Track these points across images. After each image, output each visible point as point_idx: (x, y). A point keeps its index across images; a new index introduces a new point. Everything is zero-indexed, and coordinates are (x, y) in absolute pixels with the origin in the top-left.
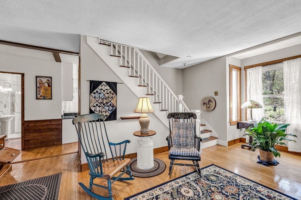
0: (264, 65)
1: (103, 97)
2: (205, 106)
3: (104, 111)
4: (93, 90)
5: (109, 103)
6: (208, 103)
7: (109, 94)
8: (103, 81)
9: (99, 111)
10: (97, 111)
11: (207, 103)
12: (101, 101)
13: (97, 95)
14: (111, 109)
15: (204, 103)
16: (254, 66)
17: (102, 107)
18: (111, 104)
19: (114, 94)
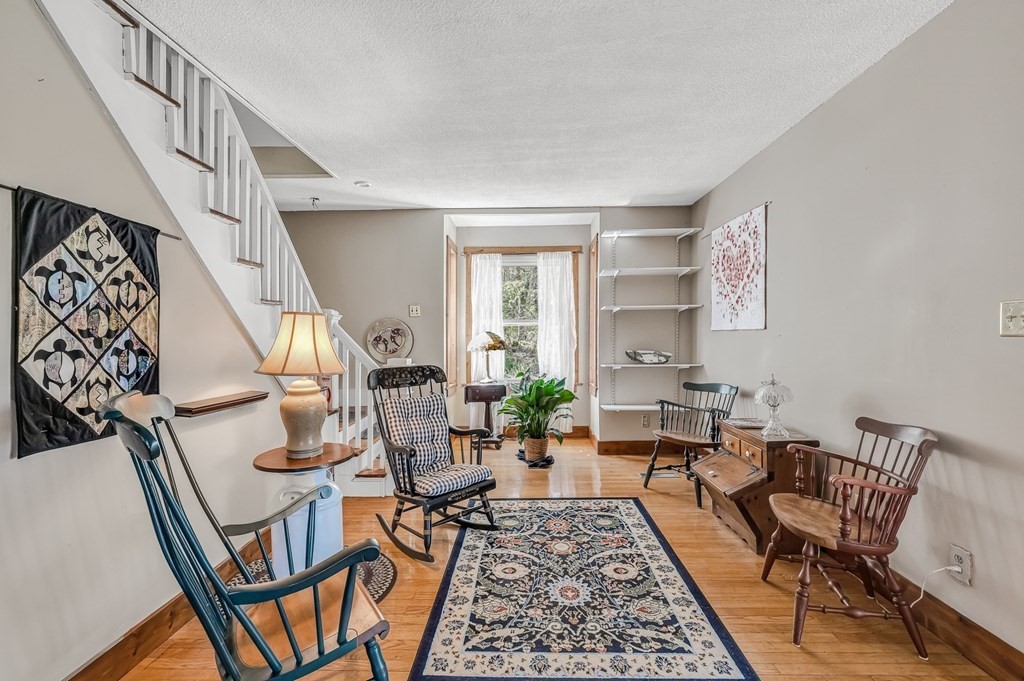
0: (507, 252)
1: (92, 302)
2: (382, 346)
3: (98, 381)
4: (37, 254)
5: (125, 337)
6: (392, 337)
7: (124, 286)
8: (95, 211)
9: (74, 380)
10: (61, 385)
11: (388, 339)
12: (80, 321)
13: (58, 287)
14: (132, 367)
15: (378, 340)
16: (485, 250)
17: (88, 357)
18: (135, 340)
19: (145, 288)
